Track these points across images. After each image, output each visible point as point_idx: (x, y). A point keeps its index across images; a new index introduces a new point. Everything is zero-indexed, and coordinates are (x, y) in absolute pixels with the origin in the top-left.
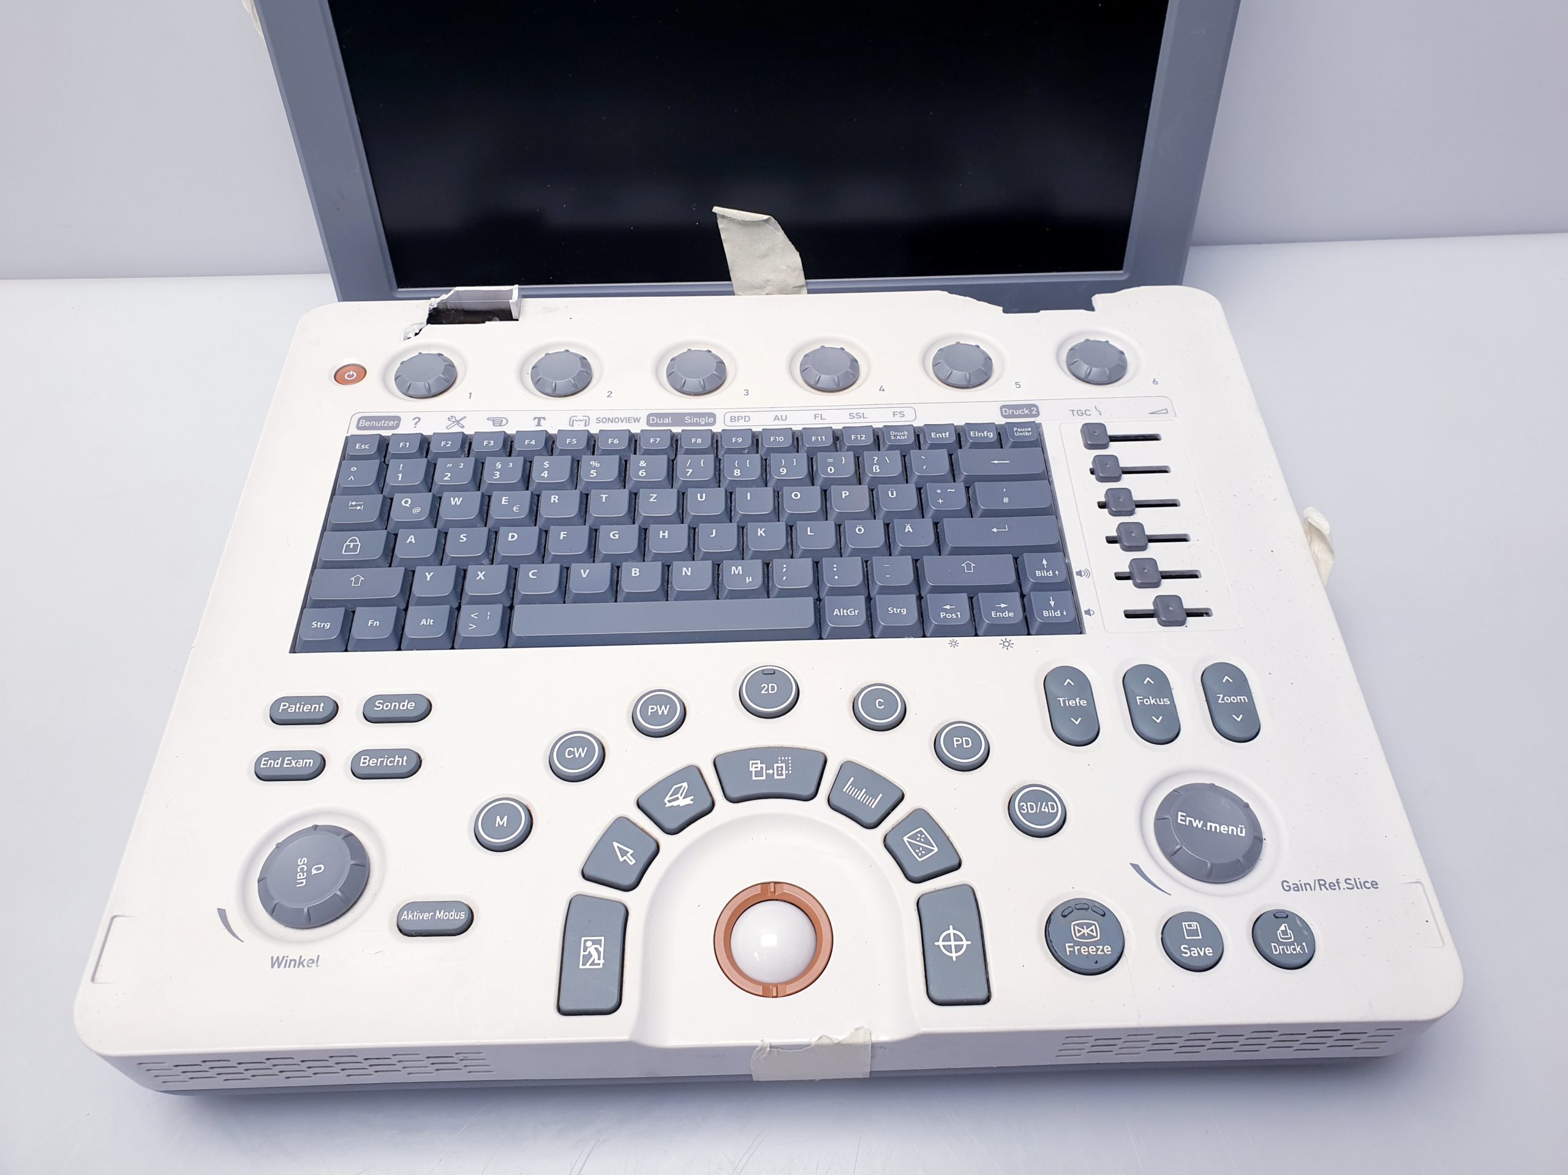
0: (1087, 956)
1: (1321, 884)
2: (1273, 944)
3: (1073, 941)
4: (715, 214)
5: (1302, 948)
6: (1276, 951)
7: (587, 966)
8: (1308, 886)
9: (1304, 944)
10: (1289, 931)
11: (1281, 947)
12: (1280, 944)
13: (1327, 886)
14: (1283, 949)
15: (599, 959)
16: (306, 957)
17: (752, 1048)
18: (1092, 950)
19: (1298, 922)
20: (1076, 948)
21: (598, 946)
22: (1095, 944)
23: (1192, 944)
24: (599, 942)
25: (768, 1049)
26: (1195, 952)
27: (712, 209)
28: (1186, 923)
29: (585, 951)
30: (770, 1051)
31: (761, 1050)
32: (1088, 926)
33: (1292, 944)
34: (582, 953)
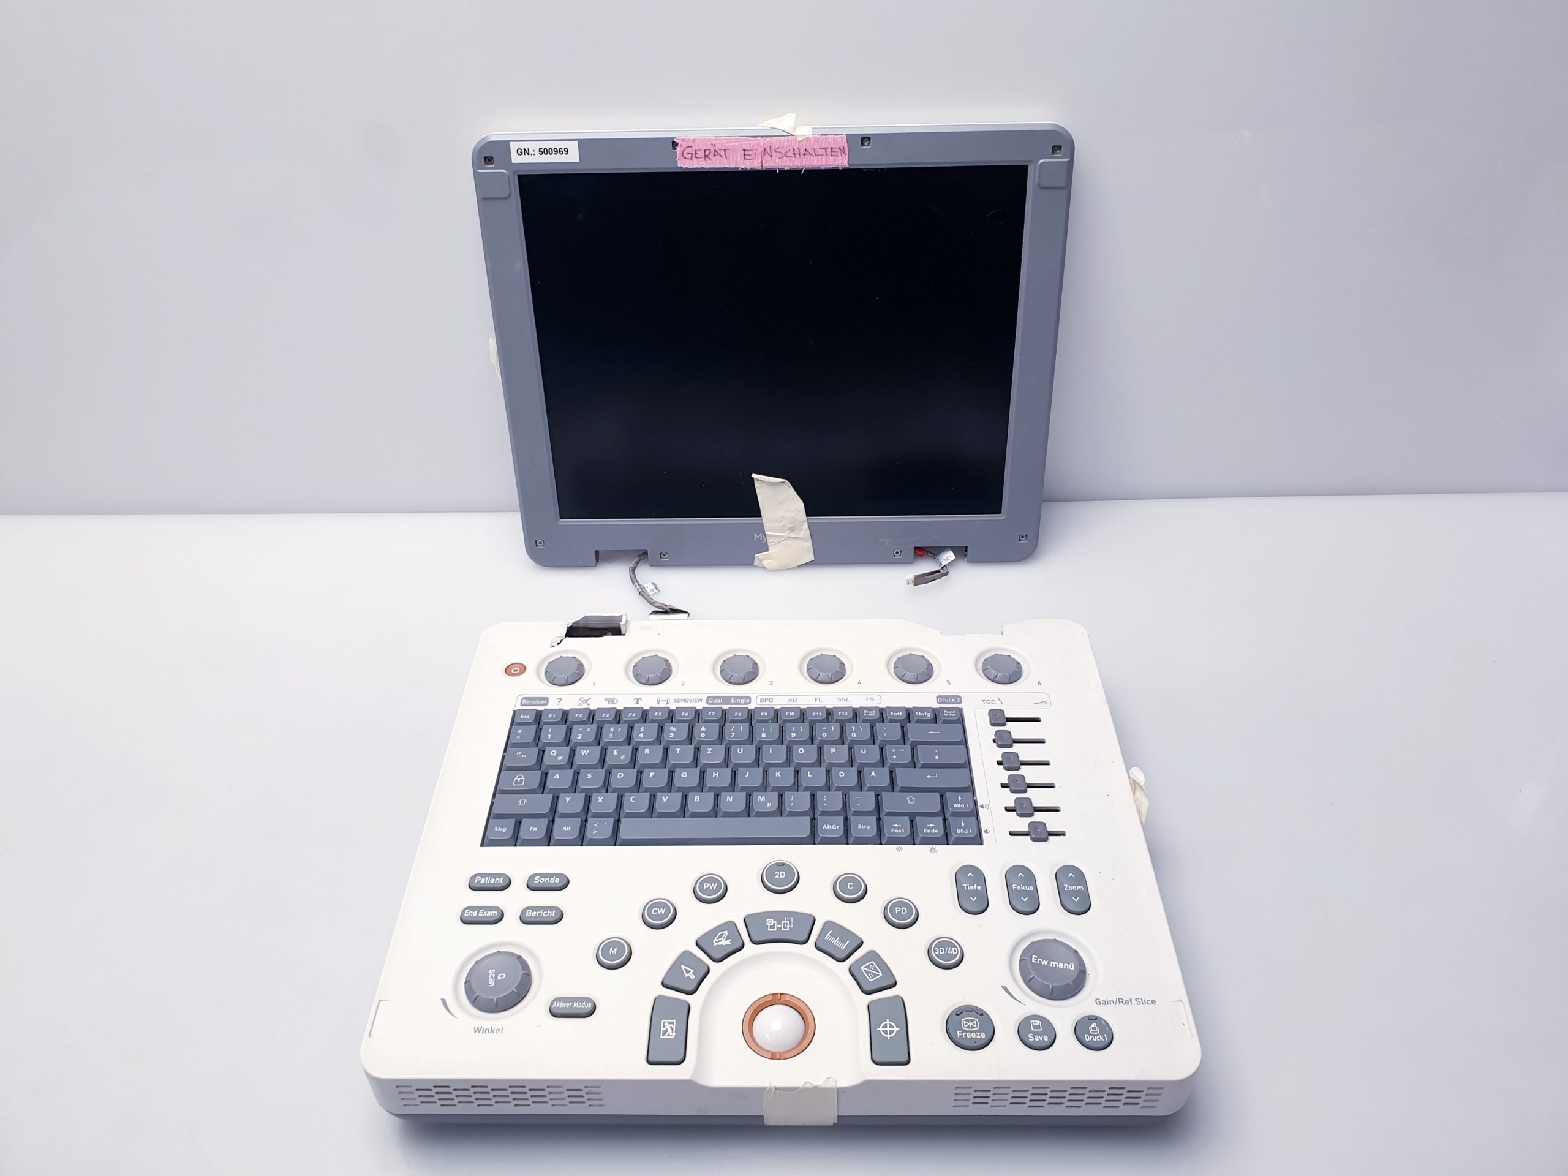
0: (970, 1039)
1: (1121, 1001)
2: (1086, 1035)
3: (961, 1029)
4: (753, 478)
5: (1104, 1038)
6: (1087, 1038)
7: (665, 1037)
8: (1112, 1002)
9: (1105, 1035)
10: (1097, 1028)
11: (1091, 1037)
12: (1090, 1035)
13: (1124, 1002)
14: (1092, 1038)
15: (672, 1032)
16: (495, 1027)
17: (763, 1090)
18: (973, 1035)
19: (1103, 1023)
20: (964, 1034)
21: (672, 1025)
22: (975, 1032)
23: (1035, 1034)
24: (673, 1023)
25: (774, 1089)
26: (1037, 1038)
27: (751, 475)
28: (1033, 1021)
29: (664, 1027)
30: (775, 1092)
31: (769, 1090)
32: (972, 1021)
33: (1098, 1035)
34: (662, 1029)
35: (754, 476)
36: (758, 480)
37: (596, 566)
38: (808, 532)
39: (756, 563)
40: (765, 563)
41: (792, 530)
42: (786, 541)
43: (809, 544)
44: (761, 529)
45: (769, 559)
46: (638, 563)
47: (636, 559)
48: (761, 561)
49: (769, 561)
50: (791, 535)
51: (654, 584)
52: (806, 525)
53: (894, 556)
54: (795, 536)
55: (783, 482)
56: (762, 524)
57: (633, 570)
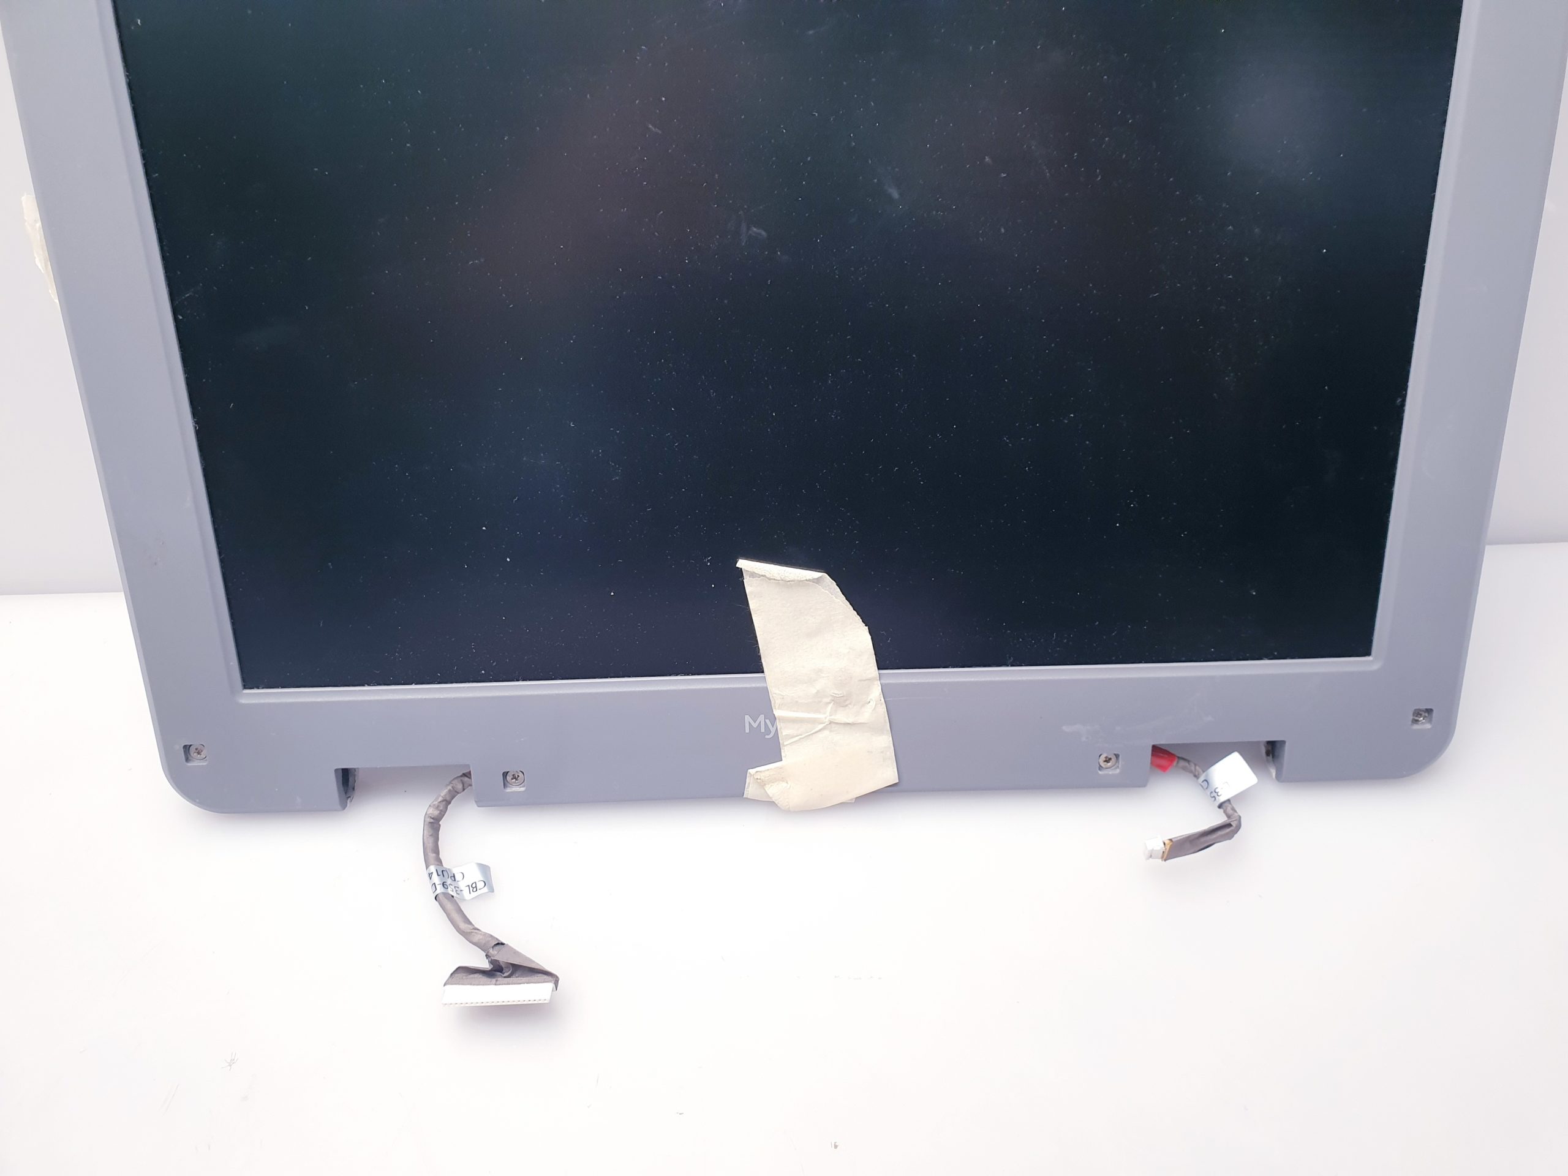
4: (741, 572)
27: (736, 563)
35: (742, 563)
36: (753, 575)
37: (344, 806)
38: (882, 709)
39: (751, 790)
40: (773, 791)
41: (840, 702)
42: (826, 733)
43: (885, 741)
44: (763, 703)
45: (783, 779)
46: (447, 802)
47: (444, 792)
48: (762, 784)
49: (784, 784)
50: (841, 717)
51: (485, 869)
52: (876, 692)
53: (1101, 768)
54: (850, 720)
55: (817, 581)
56: (766, 690)
57: (434, 825)
